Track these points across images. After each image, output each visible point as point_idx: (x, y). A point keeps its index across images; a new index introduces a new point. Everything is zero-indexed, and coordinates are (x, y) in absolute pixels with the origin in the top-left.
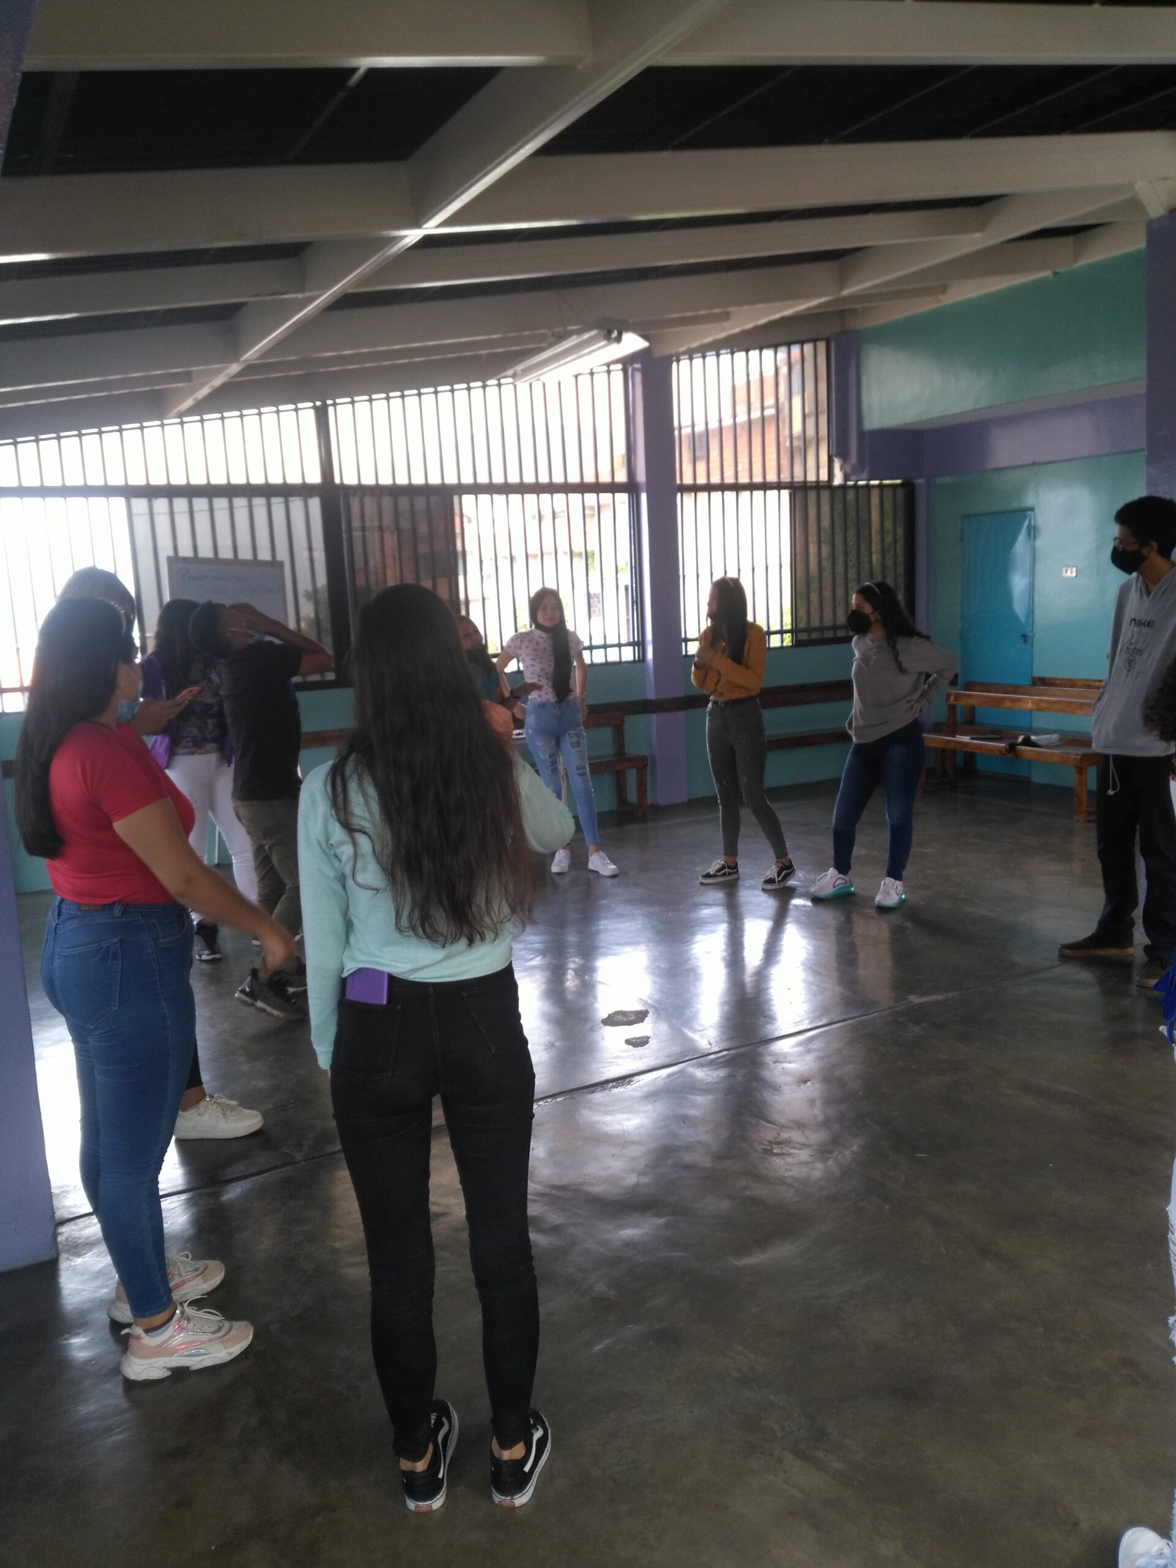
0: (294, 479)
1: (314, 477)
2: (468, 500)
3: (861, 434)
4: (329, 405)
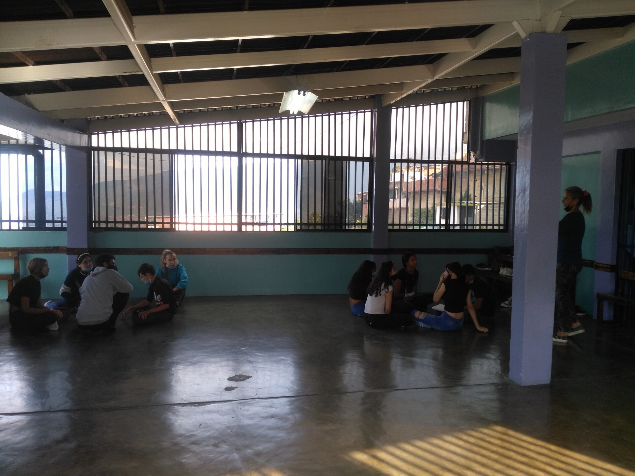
0: (227, 149)
1: (235, 149)
3: (482, 141)
4: (243, 122)
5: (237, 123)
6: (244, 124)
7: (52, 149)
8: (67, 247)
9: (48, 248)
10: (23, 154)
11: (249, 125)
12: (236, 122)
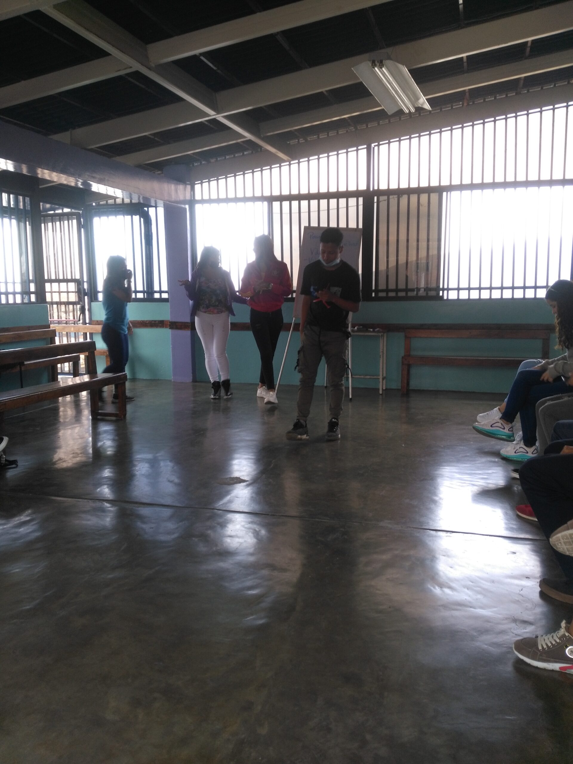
0: (352, 188)
1: (363, 187)
5: (367, 148)
6: (376, 148)
7: (156, 207)
8: (169, 321)
9: (153, 322)
10: (128, 214)
11: (384, 148)
12: (365, 146)
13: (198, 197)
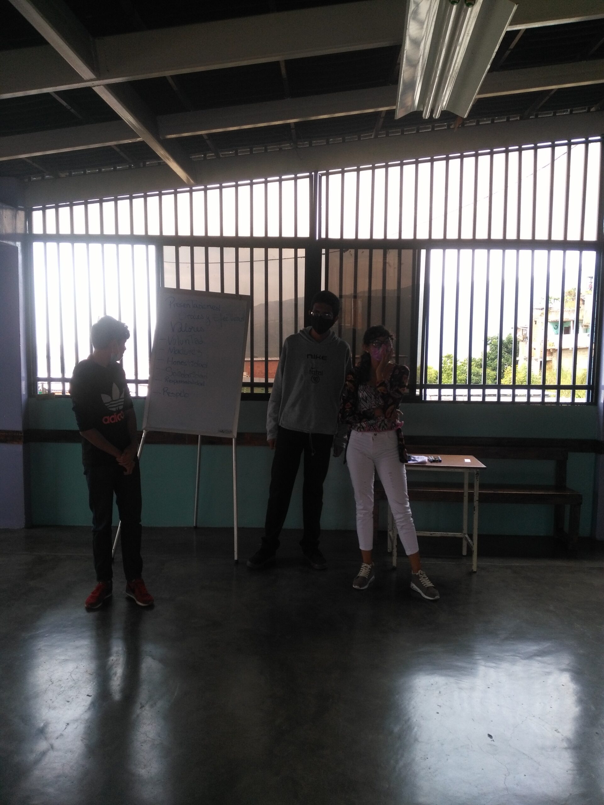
0: (288, 233)
1: (304, 232)
2: (436, 253)
4: (323, 175)
5: (310, 177)
6: (324, 178)
11: (335, 179)
12: (308, 174)
13: (37, 229)
